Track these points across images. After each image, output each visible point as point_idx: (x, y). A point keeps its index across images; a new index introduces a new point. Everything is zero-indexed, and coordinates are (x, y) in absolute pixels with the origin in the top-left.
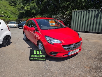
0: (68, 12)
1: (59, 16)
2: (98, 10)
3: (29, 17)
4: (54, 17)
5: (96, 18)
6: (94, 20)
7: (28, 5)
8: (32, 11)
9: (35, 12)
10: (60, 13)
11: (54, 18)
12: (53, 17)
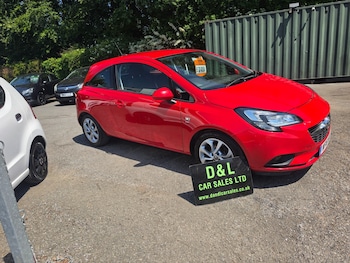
0: (187, 27)
1: (155, 44)
2: (282, 14)
3: (32, 58)
4: (136, 49)
5: (279, 40)
6: (274, 45)
7: (18, 14)
8: (43, 35)
9: (54, 38)
10: (156, 33)
11: (138, 51)
12: (132, 49)
